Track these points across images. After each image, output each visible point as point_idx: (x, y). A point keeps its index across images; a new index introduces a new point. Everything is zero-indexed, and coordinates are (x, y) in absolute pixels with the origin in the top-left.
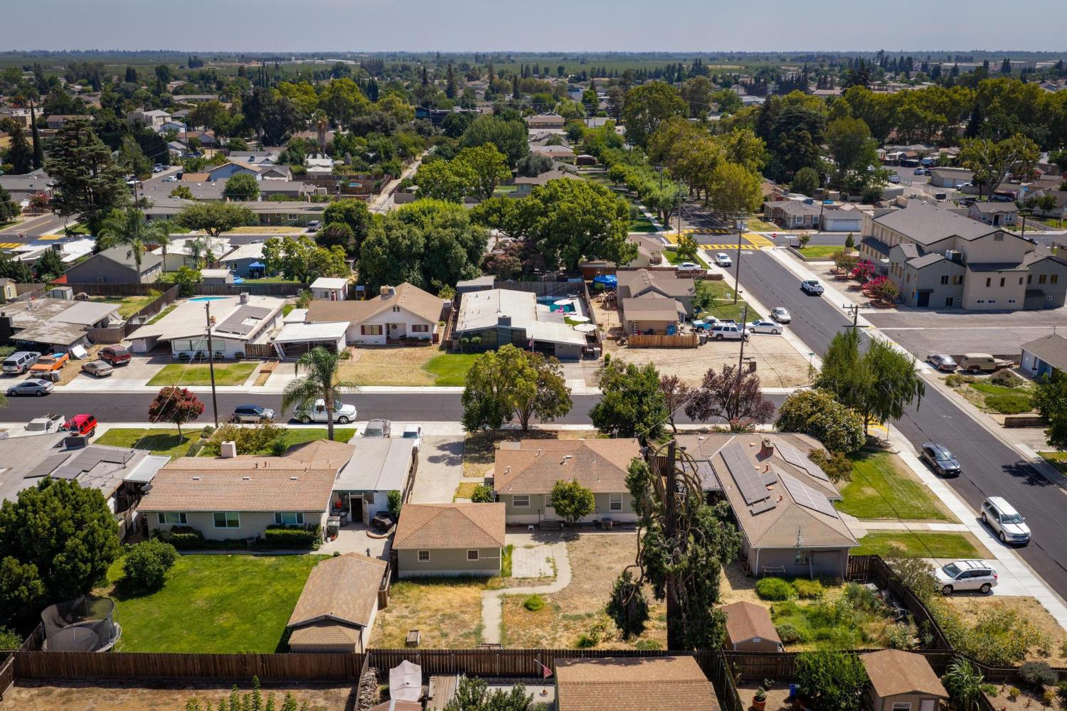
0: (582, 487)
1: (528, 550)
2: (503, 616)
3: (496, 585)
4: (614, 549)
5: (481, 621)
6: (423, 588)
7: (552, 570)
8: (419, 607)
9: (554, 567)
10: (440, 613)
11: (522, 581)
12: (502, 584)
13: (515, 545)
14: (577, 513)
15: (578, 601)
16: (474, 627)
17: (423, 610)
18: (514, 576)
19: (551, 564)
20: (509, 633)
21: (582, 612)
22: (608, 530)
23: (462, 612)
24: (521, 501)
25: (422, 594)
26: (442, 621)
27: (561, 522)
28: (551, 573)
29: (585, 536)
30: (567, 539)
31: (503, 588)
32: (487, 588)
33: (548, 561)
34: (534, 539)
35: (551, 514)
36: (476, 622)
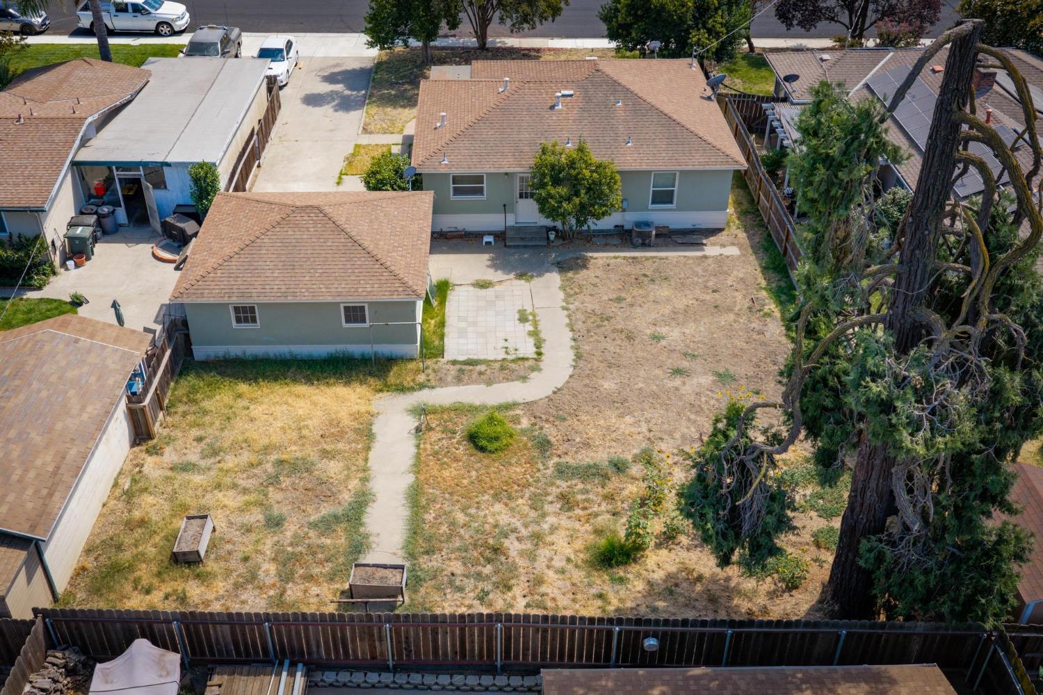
0: (595, 158)
1: (483, 292)
2: (418, 465)
3: (407, 382)
4: (663, 292)
5: (365, 480)
6: (243, 387)
7: (531, 341)
8: (229, 436)
9: (535, 334)
10: (274, 457)
11: (468, 369)
12: (421, 378)
13: (452, 280)
14: (583, 212)
15: (590, 425)
16: (346, 497)
17: (236, 447)
18: (449, 356)
19: (529, 327)
20: (429, 517)
21: (601, 456)
22: (645, 244)
23: (326, 454)
24: (468, 185)
25: (242, 403)
26: (274, 480)
27: (548, 229)
28: (528, 349)
29: (600, 258)
30: (562, 267)
31: (422, 386)
32: (387, 387)
33: (523, 318)
34: (495, 266)
35: (528, 213)
36: (354, 484)
